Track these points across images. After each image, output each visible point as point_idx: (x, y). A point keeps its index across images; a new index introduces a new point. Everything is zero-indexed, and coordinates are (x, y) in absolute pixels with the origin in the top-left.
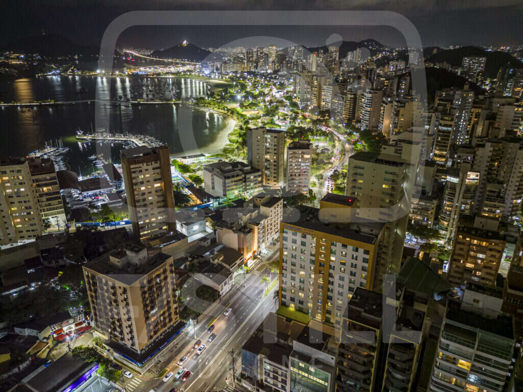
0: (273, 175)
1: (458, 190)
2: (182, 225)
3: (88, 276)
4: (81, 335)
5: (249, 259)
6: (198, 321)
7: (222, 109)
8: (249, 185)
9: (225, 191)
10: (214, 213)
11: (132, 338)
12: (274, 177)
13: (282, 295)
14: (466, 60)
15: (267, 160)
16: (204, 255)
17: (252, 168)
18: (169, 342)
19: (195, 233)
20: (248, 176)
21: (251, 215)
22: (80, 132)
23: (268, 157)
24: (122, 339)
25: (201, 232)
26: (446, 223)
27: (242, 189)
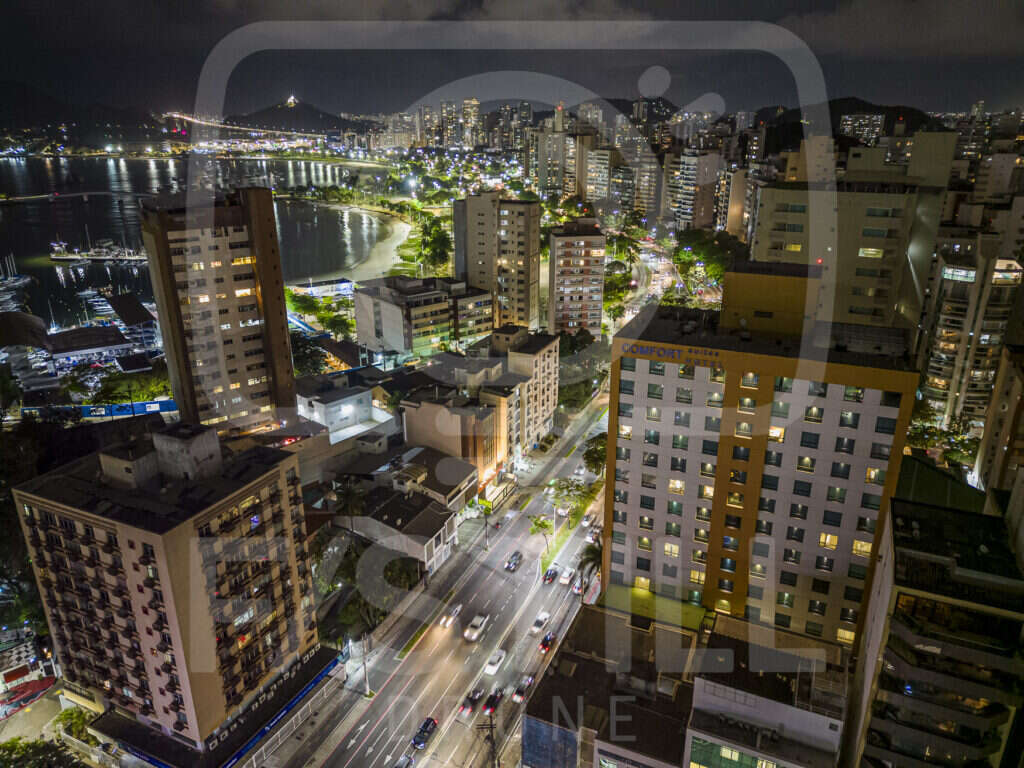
0: (517, 305)
1: (973, 299)
2: (310, 404)
3: (31, 521)
4: (22, 707)
5: (488, 481)
6: (370, 643)
7: (378, 205)
8: (465, 325)
9: (409, 337)
10: (391, 379)
11: (177, 705)
12: (520, 310)
13: (612, 552)
14: (846, 121)
15: (502, 271)
16: (374, 473)
17: (468, 288)
18: (290, 709)
19: (346, 423)
20: (461, 303)
21: (487, 373)
22: (61, 246)
23: (503, 262)
24: (147, 709)
25: (362, 422)
26: (941, 382)
27: (447, 334)
